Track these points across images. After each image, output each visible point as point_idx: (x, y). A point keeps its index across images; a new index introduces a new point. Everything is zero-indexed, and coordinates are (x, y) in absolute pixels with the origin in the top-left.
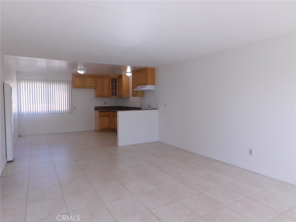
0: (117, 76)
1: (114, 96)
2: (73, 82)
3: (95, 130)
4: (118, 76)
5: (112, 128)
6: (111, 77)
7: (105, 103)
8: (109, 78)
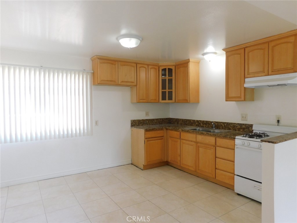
0: (172, 64)
1: (167, 101)
2: (93, 73)
3: (132, 164)
4: (174, 64)
5: (166, 160)
6: (161, 66)
7: (147, 114)
8: (157, 68)
